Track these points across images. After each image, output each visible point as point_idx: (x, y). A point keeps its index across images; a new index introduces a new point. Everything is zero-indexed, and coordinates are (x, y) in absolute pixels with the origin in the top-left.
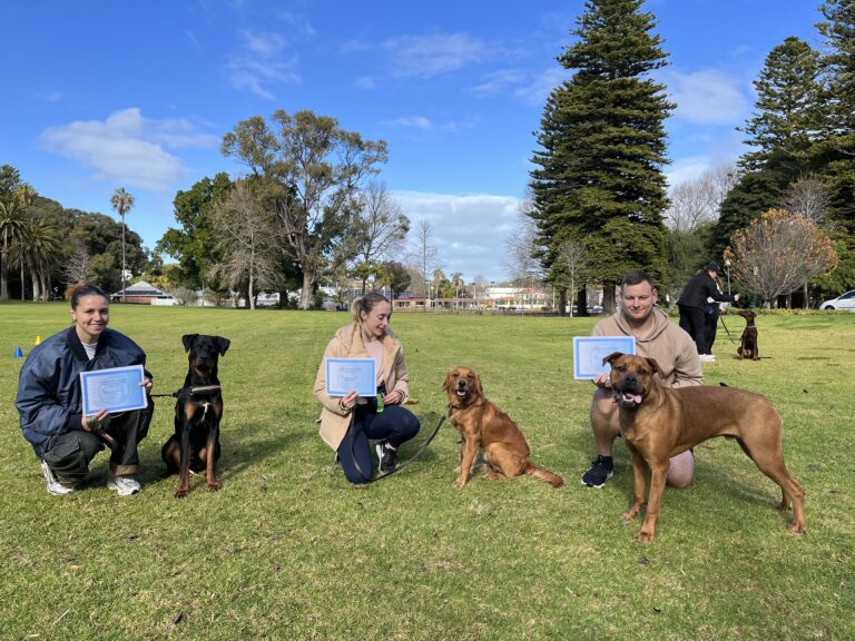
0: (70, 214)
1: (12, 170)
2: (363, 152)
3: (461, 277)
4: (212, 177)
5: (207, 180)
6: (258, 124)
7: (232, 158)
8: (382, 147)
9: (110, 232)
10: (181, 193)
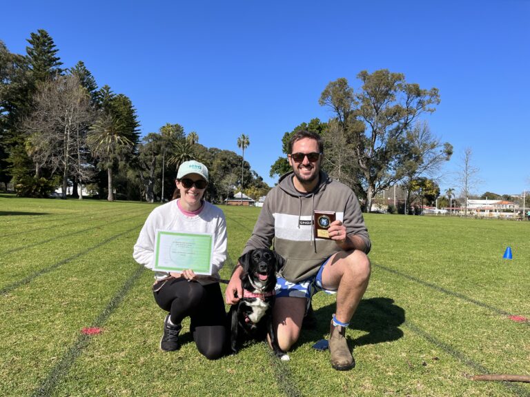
0: (212, 151)
1: (180, 127)
2: (419, 98)
3: (453, 192)
4: (308, 122)
5: (305, 124)
6: (343, 83)
7: (326, 107)
8: (434, 93)
9: (234, 162)
10: (287, 134)
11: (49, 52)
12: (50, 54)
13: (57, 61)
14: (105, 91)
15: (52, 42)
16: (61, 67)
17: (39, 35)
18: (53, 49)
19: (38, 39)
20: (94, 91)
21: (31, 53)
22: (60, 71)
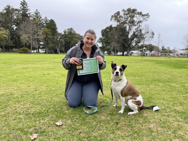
1: (72, 28)
5: (108, 27)
6: (119, 13)
7: (112, 21)
8: (148, 15)
11: (26, 7)
12: (26, 8)
13: (29, 10)
14: (46, 18)
15: (27, 4)
16: (30, 12)
17: (23, 2)
18: (27, 6)
19: (23, 3)
20: (41, 19)
21: (21, 8)
22: (30, 13)
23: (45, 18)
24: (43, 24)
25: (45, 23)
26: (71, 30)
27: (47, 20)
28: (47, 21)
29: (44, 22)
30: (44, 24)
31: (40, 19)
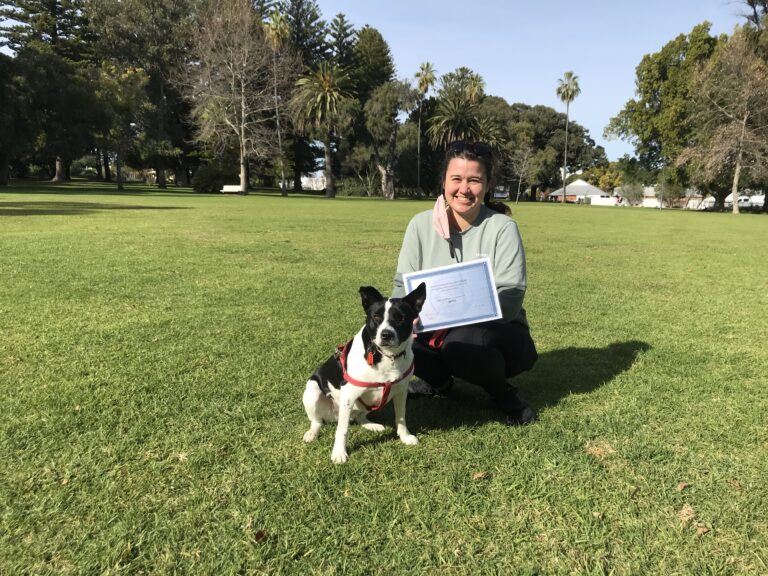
0: (516, 108)
5: (682, 37)
10: (647, 58)
14: (339, 20)
20: (317, 21)
23: (336, 21)
24: (323, 49)
25: (336, 44)
26: (459, 79)
27: (345, 29)
28: (347, 35)
29: (329, 38)
30: (329, 46)
31: (313, 24)
